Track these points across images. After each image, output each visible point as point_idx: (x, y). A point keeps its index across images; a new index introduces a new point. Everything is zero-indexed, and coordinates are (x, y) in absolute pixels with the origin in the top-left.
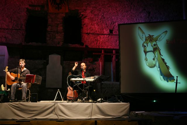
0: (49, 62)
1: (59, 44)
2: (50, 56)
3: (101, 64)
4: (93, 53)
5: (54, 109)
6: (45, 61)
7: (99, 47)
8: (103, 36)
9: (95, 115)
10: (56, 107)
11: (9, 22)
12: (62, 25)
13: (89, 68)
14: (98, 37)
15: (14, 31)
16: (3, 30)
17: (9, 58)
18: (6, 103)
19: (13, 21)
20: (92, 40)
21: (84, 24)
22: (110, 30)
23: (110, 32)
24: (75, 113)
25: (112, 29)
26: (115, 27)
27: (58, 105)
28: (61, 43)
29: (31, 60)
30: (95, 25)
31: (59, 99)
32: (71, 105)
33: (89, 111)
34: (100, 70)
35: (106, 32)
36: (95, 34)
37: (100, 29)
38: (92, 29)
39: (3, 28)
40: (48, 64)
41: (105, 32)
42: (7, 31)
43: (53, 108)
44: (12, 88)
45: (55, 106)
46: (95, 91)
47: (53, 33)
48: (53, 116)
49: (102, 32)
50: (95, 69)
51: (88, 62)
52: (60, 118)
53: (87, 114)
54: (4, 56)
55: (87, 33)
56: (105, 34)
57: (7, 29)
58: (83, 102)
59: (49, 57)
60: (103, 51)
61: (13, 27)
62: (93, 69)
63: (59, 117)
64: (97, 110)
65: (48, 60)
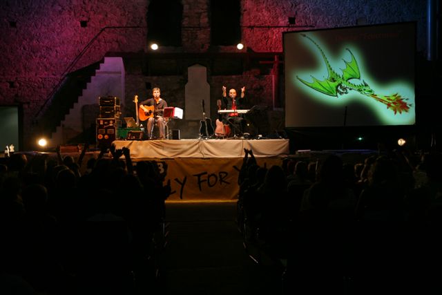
0: (189, 79)
1: (202, 48)
2: (189, 68)
3: (273, 79)
4: (260, 62)
5: (199, 148)
6: (182, 77)
7: (270, 49)
8: (277, 30)
10: (201, 145)
11: (121, 15)
12: (206, 14)
13: (254, 86)
14: (269, 33)
15: (130, 29)
16: (113, 29)
17: (126, 75)
18: (146, 141)
19: (127, 13)
20: (259, 38)
21: (245, 10)
22: (290, 19)
23: (289, 21)
24: (223, 151)
25: (293, 17)
26: (298, 13)
28: (207, 46)
30: (264, 10)
31: (204, 136)
32: (218, 143)
34: (272, 89)
35: (283, 22)
36: (264, 27)
37: (273, 18)
38: (258, 18)
39: (113, 26)
40: (187, 81)
41: (281, 23)
42: (118, 30)
43: (197, 146)
44: (149, 124)
46: (248, 125)
47: (192, 29)
48: (197, 155)
49: (276, 23)
50: (264, 88)
51: (251, 75)
52: (206, 156)
53: (237, 153)
54: (120, 73)
55: (249, 27)
56: (280, 27)
57: (118, 28)
58: (234, 139)
60: (276, 57)
61: (127, 23)
62: (261, 88)
65: (187, 76)
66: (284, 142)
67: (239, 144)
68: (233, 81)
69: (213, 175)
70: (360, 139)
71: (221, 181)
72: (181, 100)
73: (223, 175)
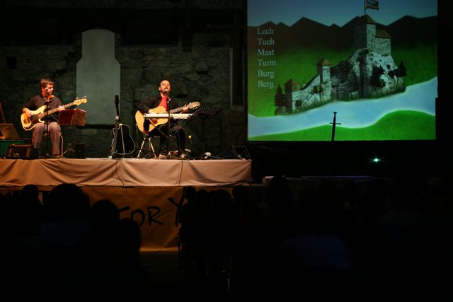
2: (84, 35)
5: (116, 170)
9: (186, 180)
10: (119, 167)
13: (198, 66)
18: (36, 160)
24: (152, 177)
27: (122, 164)
32: (144, 164)
33: (176, 173)
43: (114, 168)
44: (35, 134)
45: (118, 164)
46: (190, 137)
48: (113, 182)
52: (127, 184)
53: (173, 179)
58: (168, 158)
59: (81, 35)
62: (209, 71)
63: (125, 183)
64: (191, 173)
65: (80, 47)
66: (244, 163)
67: (175, 167)
68: (161, 57)
69: (138, 211)
70: (376, 160)
71: (151, 219)
72: (68, 89)
73: (154, 211)
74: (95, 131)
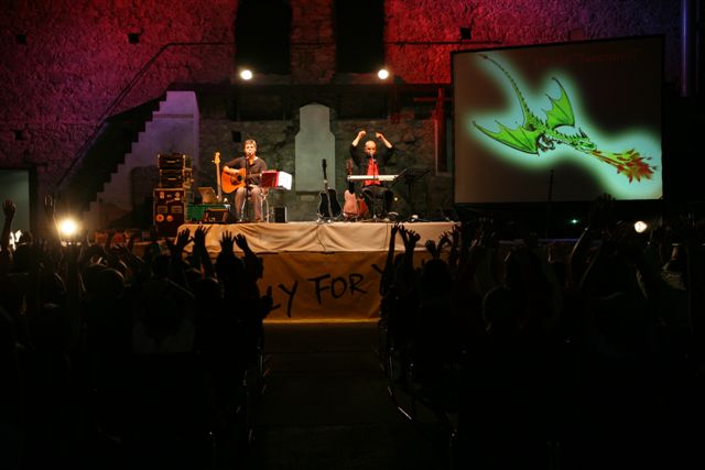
0: (302, 126)
1: (323, 76)
2: (301, 109)
3: (436, 126)
4: (415, 99)
5: (317, 236)
6: (290, 123)
7: (431, 79)
8: (442, 47)
11: (194, 24)
12: (329, 23)
13: (406, 137)
14: (430, 53)
15: (208, 47)
16: (180, 47)
17: (201, 119)
19: (202, 21)
20: (413, 60)
21: (391, 17)
22: (462, 30)
23: (462, 34)
24: (355, 241)
25: (467, 27)
26: (476, 21)
28: (330, 74)
29: (257, 123)
30: (421, 16)
33: (381, 237)
34: (433, 142)
35: (452, 36)
36: (421, 44)
37: (435, 29)
38: (411, 29)
39: (180, 41)
40: (299, 129)
41: (448, 36)
42: (189, 47)
43: (315, 233)
44: (237, 198)
47: (306, 47)
48: (314, 247)
49: (441, 37)
50: (421, 141)
51: (401, 120)
52: (328, 250)
53: (378, 244)
54: (191, 116)
55: (398, 43)
56: (447, 43)
57: (188, 44)
58: (373, 221)
59: (299, 111)
60: (440, 91)
61: (203, 37)
62: (417, 140)
63: (326, 248)
65: (298, 121)
67: (381, 230)
69: (340, 278)
70: (574, 221)
71: (353, 288)
72: (288, 160)
73: (356, 279)
74: (313, 197)
